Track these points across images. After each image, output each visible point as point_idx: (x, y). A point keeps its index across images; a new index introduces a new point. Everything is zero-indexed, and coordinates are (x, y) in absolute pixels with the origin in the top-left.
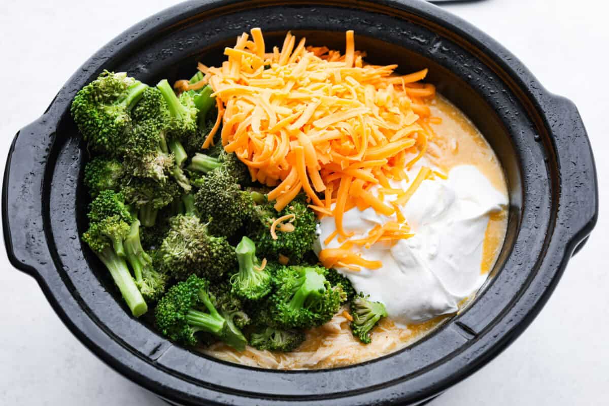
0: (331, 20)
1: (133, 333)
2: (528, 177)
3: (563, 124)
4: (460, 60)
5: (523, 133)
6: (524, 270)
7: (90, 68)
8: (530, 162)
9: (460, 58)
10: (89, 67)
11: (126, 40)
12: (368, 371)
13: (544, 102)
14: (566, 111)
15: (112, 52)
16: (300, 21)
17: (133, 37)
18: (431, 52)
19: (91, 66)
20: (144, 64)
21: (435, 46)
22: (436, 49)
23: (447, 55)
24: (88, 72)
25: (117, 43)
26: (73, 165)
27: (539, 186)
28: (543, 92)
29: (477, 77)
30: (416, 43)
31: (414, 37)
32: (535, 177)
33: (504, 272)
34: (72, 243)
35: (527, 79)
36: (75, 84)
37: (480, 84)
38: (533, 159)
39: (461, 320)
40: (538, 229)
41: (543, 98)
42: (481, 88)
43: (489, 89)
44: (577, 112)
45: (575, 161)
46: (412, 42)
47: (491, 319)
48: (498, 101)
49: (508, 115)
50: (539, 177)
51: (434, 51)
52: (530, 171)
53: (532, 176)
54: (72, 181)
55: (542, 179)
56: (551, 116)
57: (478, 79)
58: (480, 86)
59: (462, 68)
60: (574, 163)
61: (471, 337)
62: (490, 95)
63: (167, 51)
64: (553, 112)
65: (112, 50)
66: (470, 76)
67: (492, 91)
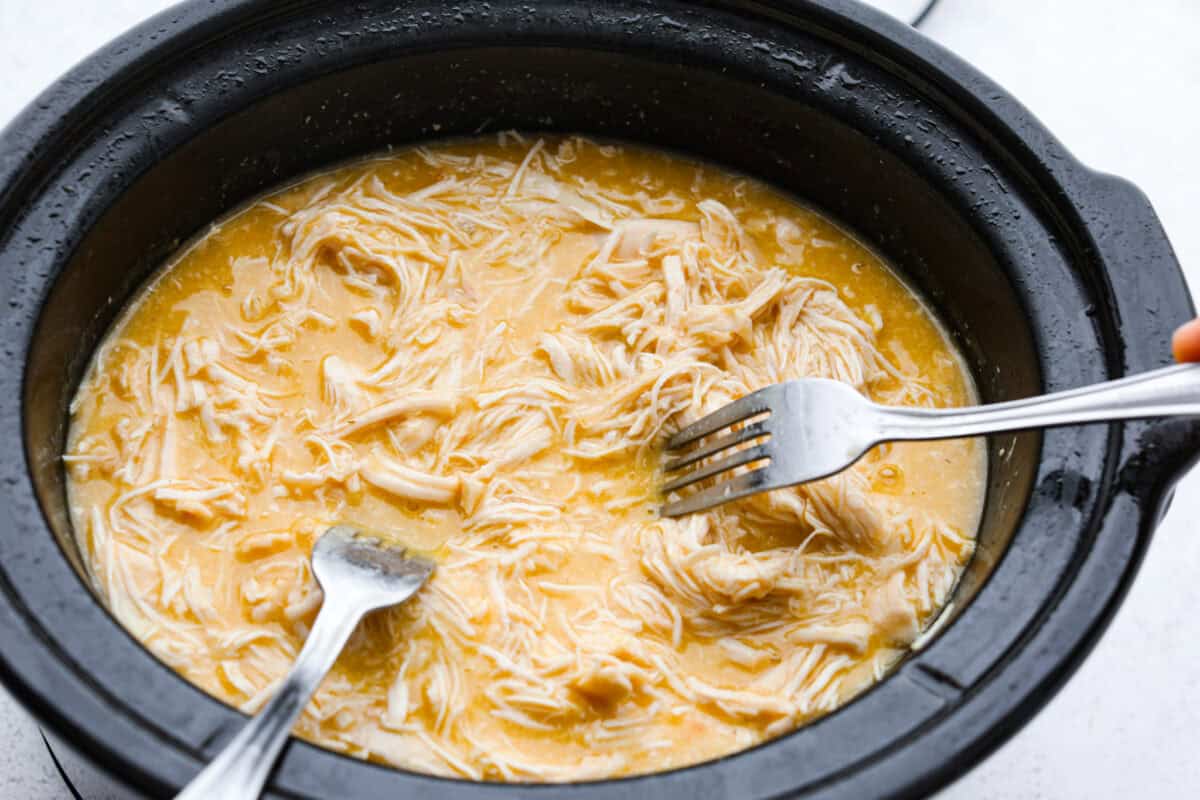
0: (599, 17)
1: (161, 696)
2: (1051, 348)
3: (1121, 232)
4: (885, 103)
5: (1033, 255)
6: (1060, 546)
7: (56, 102)
8: (1053, 316)
9: (886, 99)
10: (52, 100)
11: (138, 45)
12: (720, 778)
13: (1079, 186)
14: (1127, 204)
15: (105, 68)
16: (530, 17)
17: (153, 38)
18: (821, 87)
19: (58, 99)
20: (178, 101)
21: (828, 74)
22: (833, 80)
23: (857, 93)
24: (49, 111)
25: (116, 51)
26: (13, 320)
27: (1077, 366)
28: (1073, 166)
29: (926, 139)
30: (787, 67)
31: (784, 56)
32: (1065, 346)
33: (1015, 552)
34: (10, 492)
35: (1036, 138)
36: (21, 136)
37: (932, 155)
38: (1060, 310)
39: (926, 658)
40: (1083, 457)
41: (1076, 177)
42: (935, 161)
43: (952, 164)
44: (1150, 208)
45: (1154, 309)
46: (779, 66)
47: (996, 652)
48: (974, 190)
49: (997, 218)
50: (1076, 347)
51: (826, 85)
52: (1055, 336)
53: (1060, 346)
54: (9, 354)
55: (1081, 350)
56: (1095, 216)
57: (927, 143)
58: (933, 158)
59: (891, 120)
60: (1152, 312)
61: (955, 695)
62: (955, 177)
63: (230, 75)
64: (1099, 207)
65: (105, 64)
66: (908, 138)
67: (959, 169)
